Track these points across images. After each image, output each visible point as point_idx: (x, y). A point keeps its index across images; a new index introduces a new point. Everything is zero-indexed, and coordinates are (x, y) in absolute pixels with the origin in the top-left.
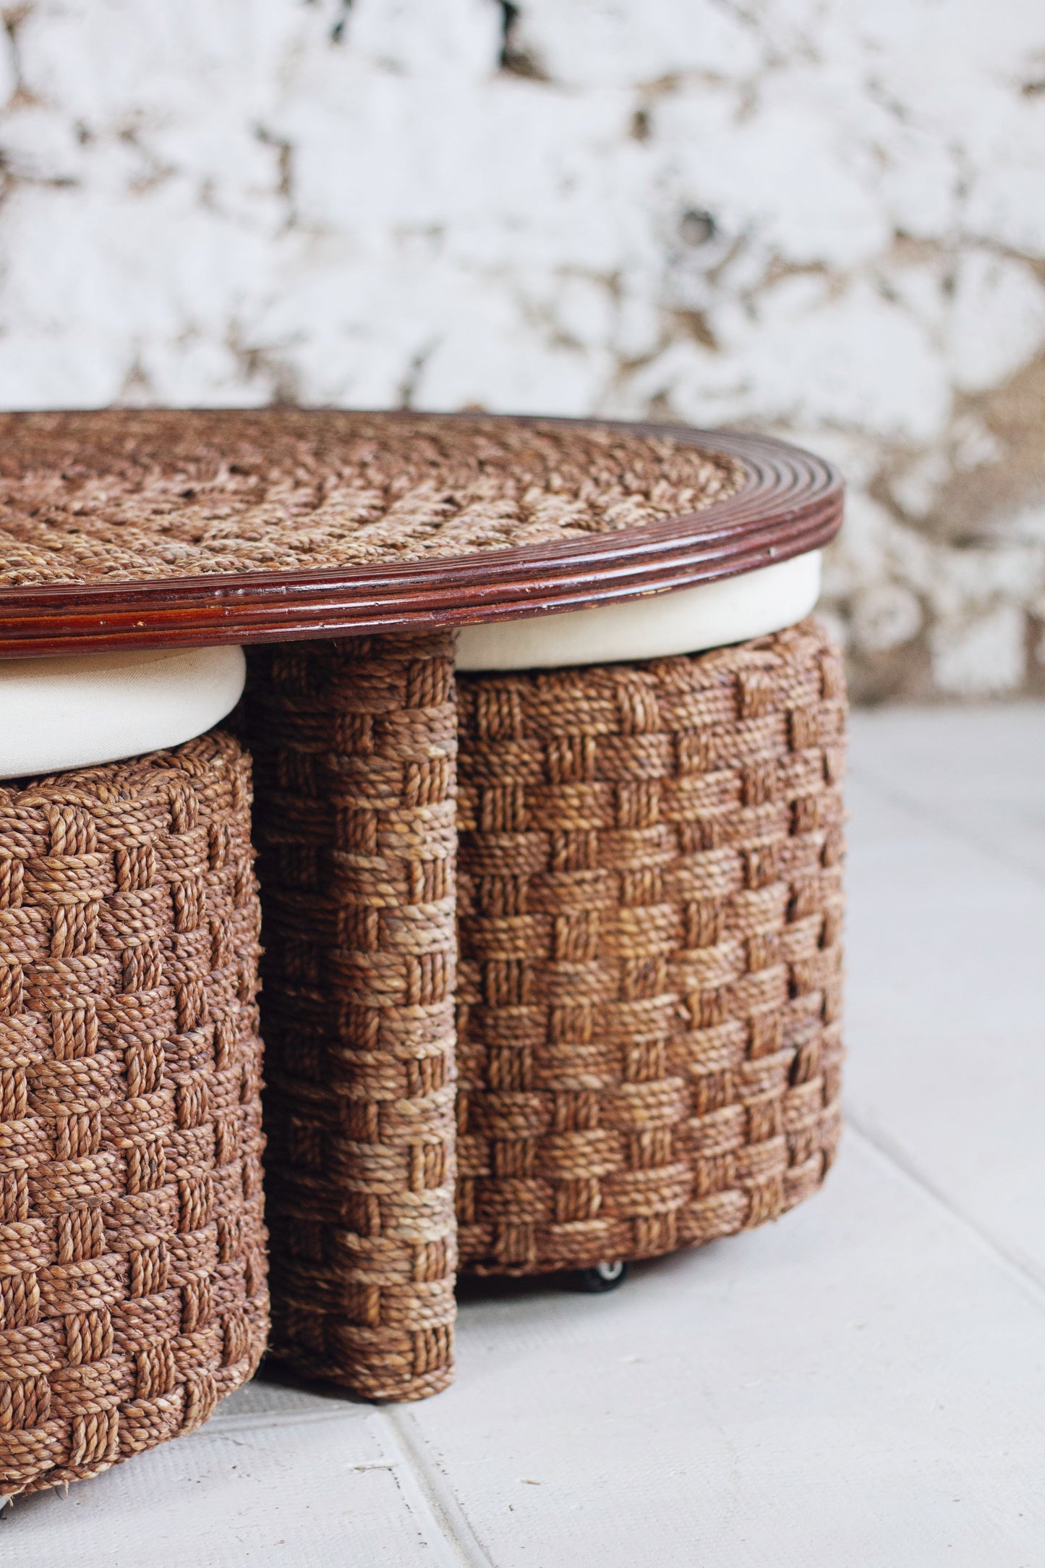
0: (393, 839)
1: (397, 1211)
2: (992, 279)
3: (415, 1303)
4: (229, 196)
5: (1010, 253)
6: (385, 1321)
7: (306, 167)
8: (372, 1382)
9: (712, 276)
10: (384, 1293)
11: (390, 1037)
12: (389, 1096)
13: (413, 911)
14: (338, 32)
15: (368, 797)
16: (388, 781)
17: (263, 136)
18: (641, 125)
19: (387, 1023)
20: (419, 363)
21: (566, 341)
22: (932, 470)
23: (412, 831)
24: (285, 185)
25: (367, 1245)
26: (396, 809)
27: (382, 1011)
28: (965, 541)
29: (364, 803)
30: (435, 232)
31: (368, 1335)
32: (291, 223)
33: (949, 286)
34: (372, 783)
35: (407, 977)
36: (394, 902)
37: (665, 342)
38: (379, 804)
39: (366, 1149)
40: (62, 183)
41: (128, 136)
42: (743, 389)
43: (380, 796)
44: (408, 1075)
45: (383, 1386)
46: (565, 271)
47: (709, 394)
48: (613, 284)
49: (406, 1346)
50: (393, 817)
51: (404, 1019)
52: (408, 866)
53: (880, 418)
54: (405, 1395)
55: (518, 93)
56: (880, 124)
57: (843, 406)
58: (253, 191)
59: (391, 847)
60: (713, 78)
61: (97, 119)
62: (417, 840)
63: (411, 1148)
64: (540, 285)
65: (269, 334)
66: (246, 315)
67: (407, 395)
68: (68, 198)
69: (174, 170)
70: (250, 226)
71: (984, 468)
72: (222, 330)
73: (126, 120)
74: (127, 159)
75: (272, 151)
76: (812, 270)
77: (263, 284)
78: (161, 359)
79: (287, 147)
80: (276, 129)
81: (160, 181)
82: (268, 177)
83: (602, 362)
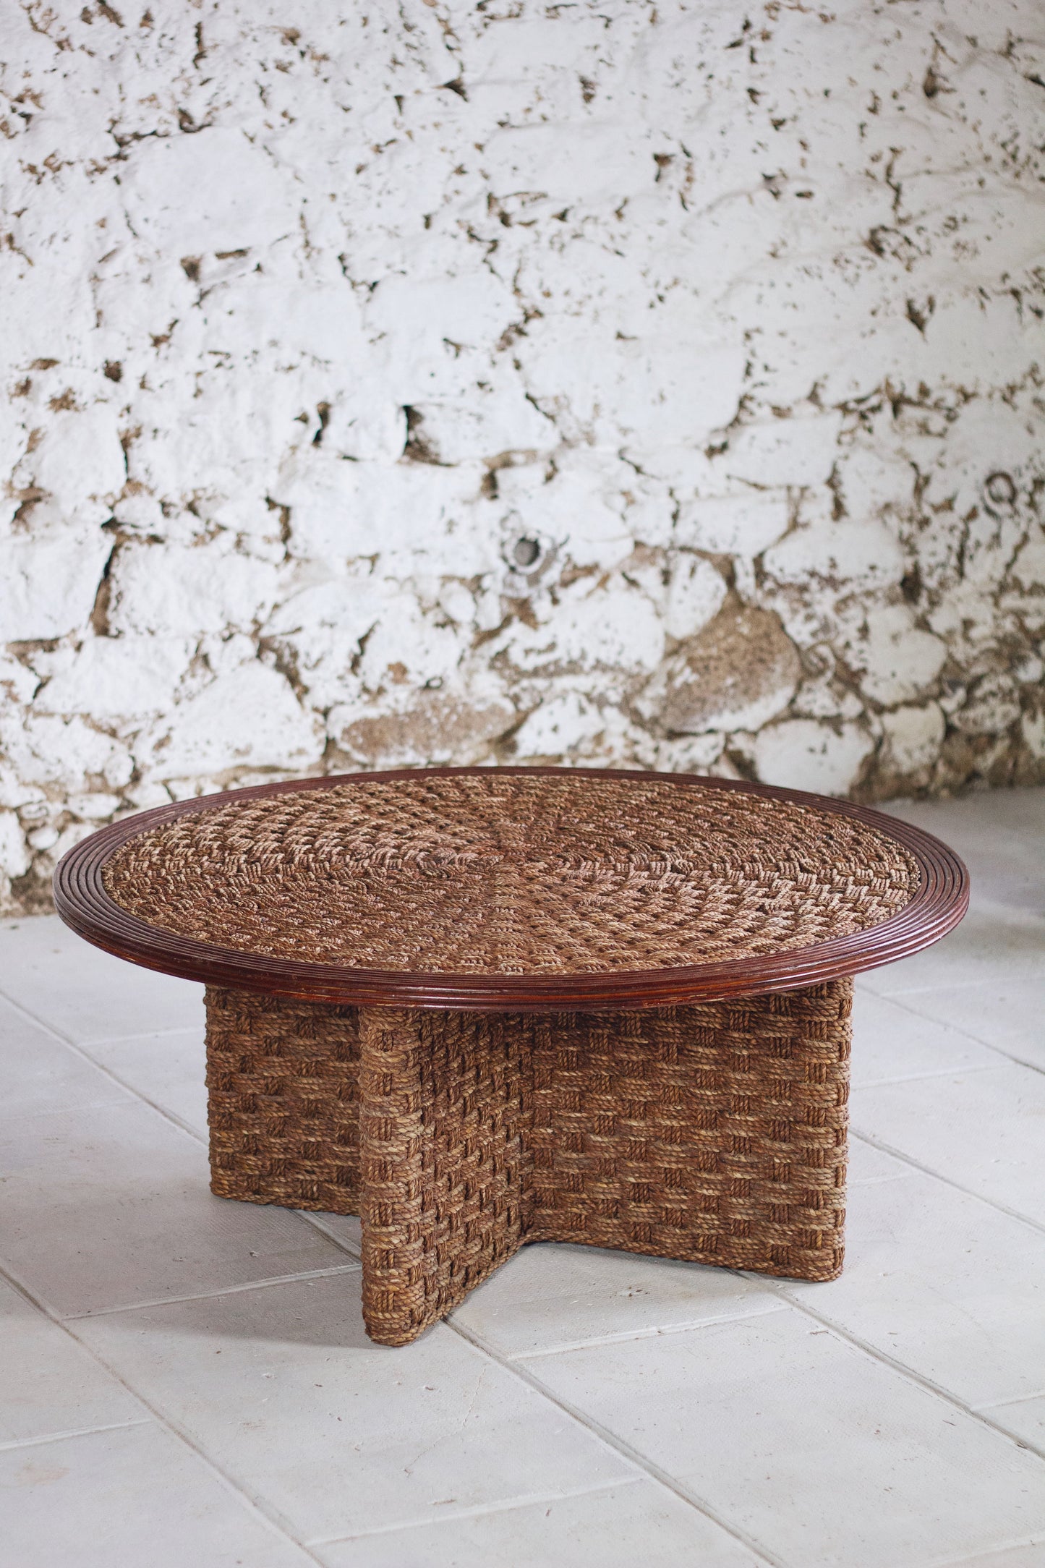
0: (837, 1034)
1: (832, 1197)
2: (694, 570)
3: (837, 1237)
4: (256, 544)
5: (703, 554)
6: (824, 1246)
7: (297, 522)
8: (817, 1274)
9: (534, 580)
10: (825, 1233)
11: (830, 1120)
12: (830, 1146)
13: (842, 1064)
14: (318, 438)
15: (825, 1016)
16: (834, 1008)
17: (271, 503)
18: (491, 483)
19: (829, 1114)
20: (362, 641)
21: (448, 623)
22: (658, 689)
23: (843, 1029)
24: (287, 535)
25: (818, 1213)
26: (837, 1020)
27: (827, 1110)
28: (673, 735)
29: (823, 1019)
30: (374, 559)
31: (817, 1253)
32: (288, 556)
33: (666, 577)
34: (826, 1010)
35: (838, 1093)
36: (835, 1061)
37: (507, 621)
38: (830, 1019)
39: (819, 1171)
40: (155, 539)
41: (192, 508)
42: (552, 647)
43: (830, 1015)
44: (837, 1137)
45: (823, 1275)
46: (447, 579)
47: (528, 652)
48: (476, 585)
49: (832, 1256)
50: (836, 1024)
51: (837, 1112)
52: (840, 1044)
53: (627, 662)
54: (831, 1279)
55: (422, 472)
56: (629, 479)
57: (608, 656)
58: (268, 540)
59: (835, 1037)
60: (532, 455)
61: (174, 498)
62: (844, 1033)
63: (837, 1168)
64: (432, 589)
65: (276, 628)
66: (263, 617)
67: (356, 663)
68: (157, 548)
69: (222, 528)
70: (264, 560)
71: (687, 686)
72: (248, 627)
73: (190, 498)
74: (193, 523)
75: (278, 513)
76: (590, 570)
77: (273, 597)
78: (213, 647)
79: (287, 510)
80: (280, 499)
81: (213, 535)
82: (275, 529)
83: (467, 635)
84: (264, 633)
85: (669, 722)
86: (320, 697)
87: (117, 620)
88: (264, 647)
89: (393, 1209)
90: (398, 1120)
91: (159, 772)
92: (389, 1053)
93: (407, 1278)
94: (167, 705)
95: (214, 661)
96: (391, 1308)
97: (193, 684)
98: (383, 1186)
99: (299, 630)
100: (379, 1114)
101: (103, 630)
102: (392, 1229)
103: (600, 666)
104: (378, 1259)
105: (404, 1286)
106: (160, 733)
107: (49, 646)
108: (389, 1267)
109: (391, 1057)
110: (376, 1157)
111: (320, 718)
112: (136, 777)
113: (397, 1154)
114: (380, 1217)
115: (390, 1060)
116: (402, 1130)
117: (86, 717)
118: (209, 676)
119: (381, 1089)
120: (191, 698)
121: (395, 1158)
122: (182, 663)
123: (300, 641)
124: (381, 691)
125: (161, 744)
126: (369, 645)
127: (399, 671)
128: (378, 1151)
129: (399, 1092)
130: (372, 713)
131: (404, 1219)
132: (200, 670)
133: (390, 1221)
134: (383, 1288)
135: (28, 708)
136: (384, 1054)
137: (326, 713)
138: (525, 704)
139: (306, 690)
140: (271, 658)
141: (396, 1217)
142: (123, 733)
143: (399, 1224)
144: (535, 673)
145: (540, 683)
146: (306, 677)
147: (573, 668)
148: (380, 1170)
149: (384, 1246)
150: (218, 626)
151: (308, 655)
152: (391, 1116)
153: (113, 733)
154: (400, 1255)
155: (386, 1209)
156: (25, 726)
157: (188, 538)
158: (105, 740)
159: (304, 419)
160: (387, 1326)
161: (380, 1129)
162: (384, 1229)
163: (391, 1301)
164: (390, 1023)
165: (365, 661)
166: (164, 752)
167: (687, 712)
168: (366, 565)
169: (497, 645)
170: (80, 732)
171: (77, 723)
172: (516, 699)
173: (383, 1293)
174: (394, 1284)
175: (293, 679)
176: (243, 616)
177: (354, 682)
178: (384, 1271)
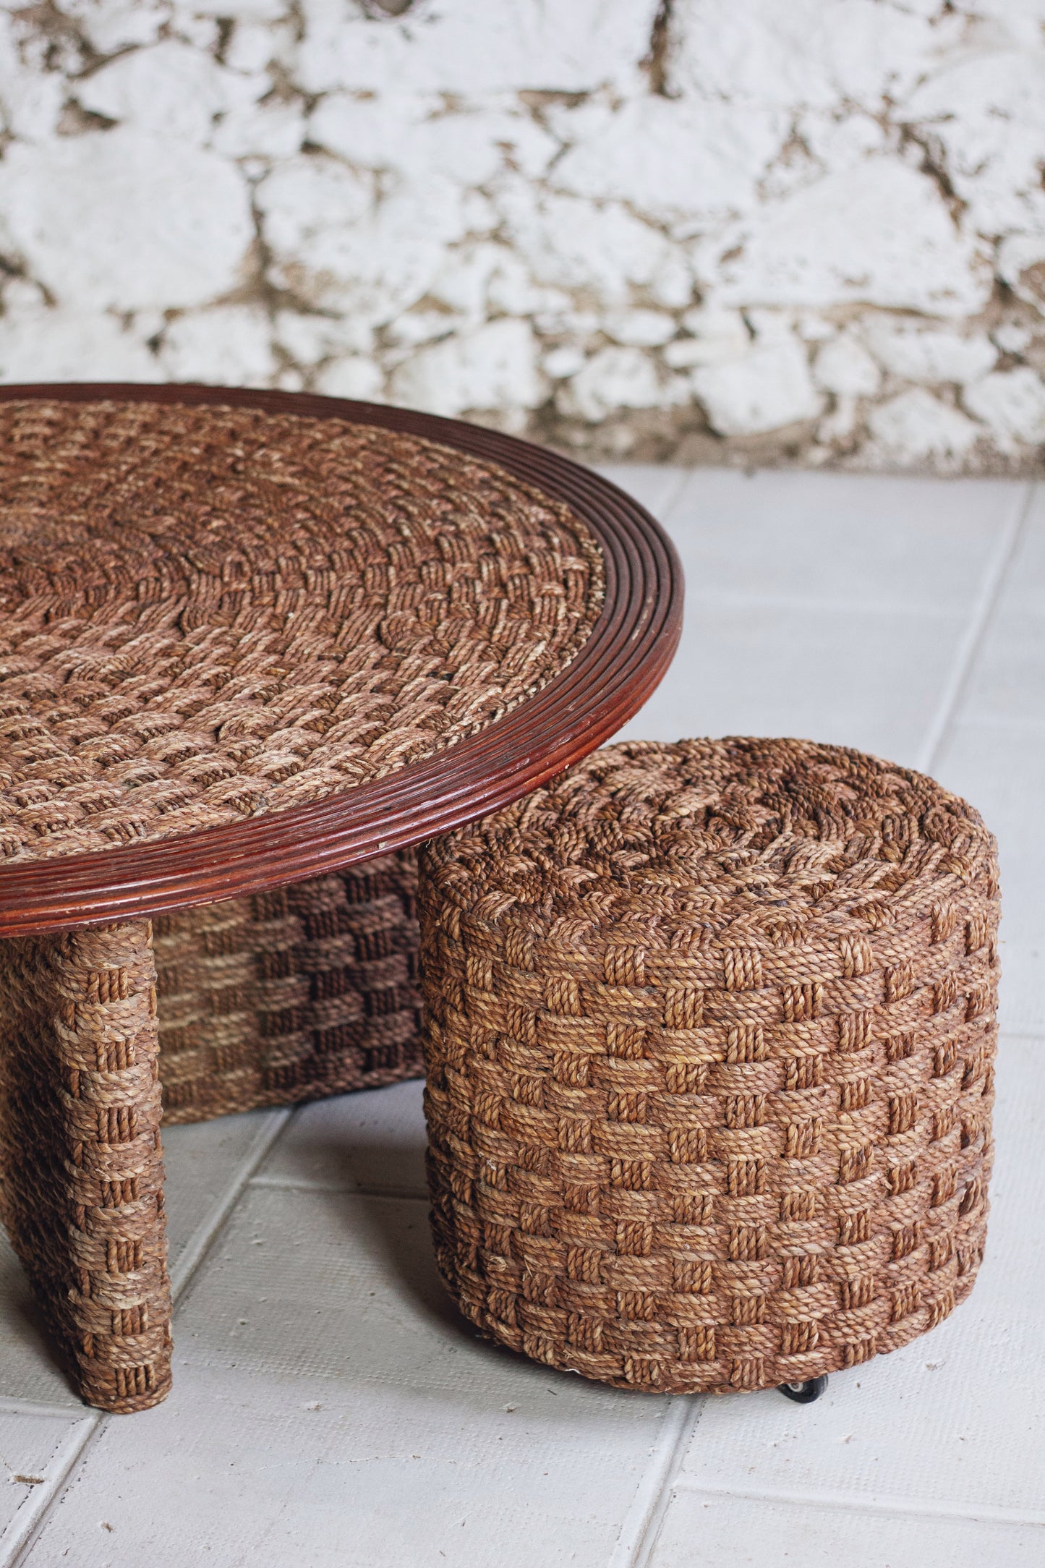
32: (948, 8)
65: (916, 108)
66: (897, 91)
72: (876, 105)
78: (814, 128)
86: (986, 215)
87: (678, 76)
88: (904, 136)
91: (732, 294)
94: (745, 199)
95: (820, 148)
97: (786, 176)
99: (948, 117)
101: (660, 87)
106: (729, 240)
107: (576, 99)
111: (987, 249)
112: (697, 297)
117: (628, 204)
118: (814, 168)
120: (783, 194)
122: (768, 145)
123: (951, 135)
125: (732, 254)
132: (798, 157)
135: (543, 183)
137: (997, 241)
139: (963, 205)
140: (915, 153)
142: (680, 231)
146: (962, 186)
150: (827, 97)
151: (962, 155)
153: (665, 229)
156: (541, 208)
158: (655, 241)
166: (734, 268)
170: (617, 224)
171: (615, 212)
175: (946, 186)
176: (867, 88)
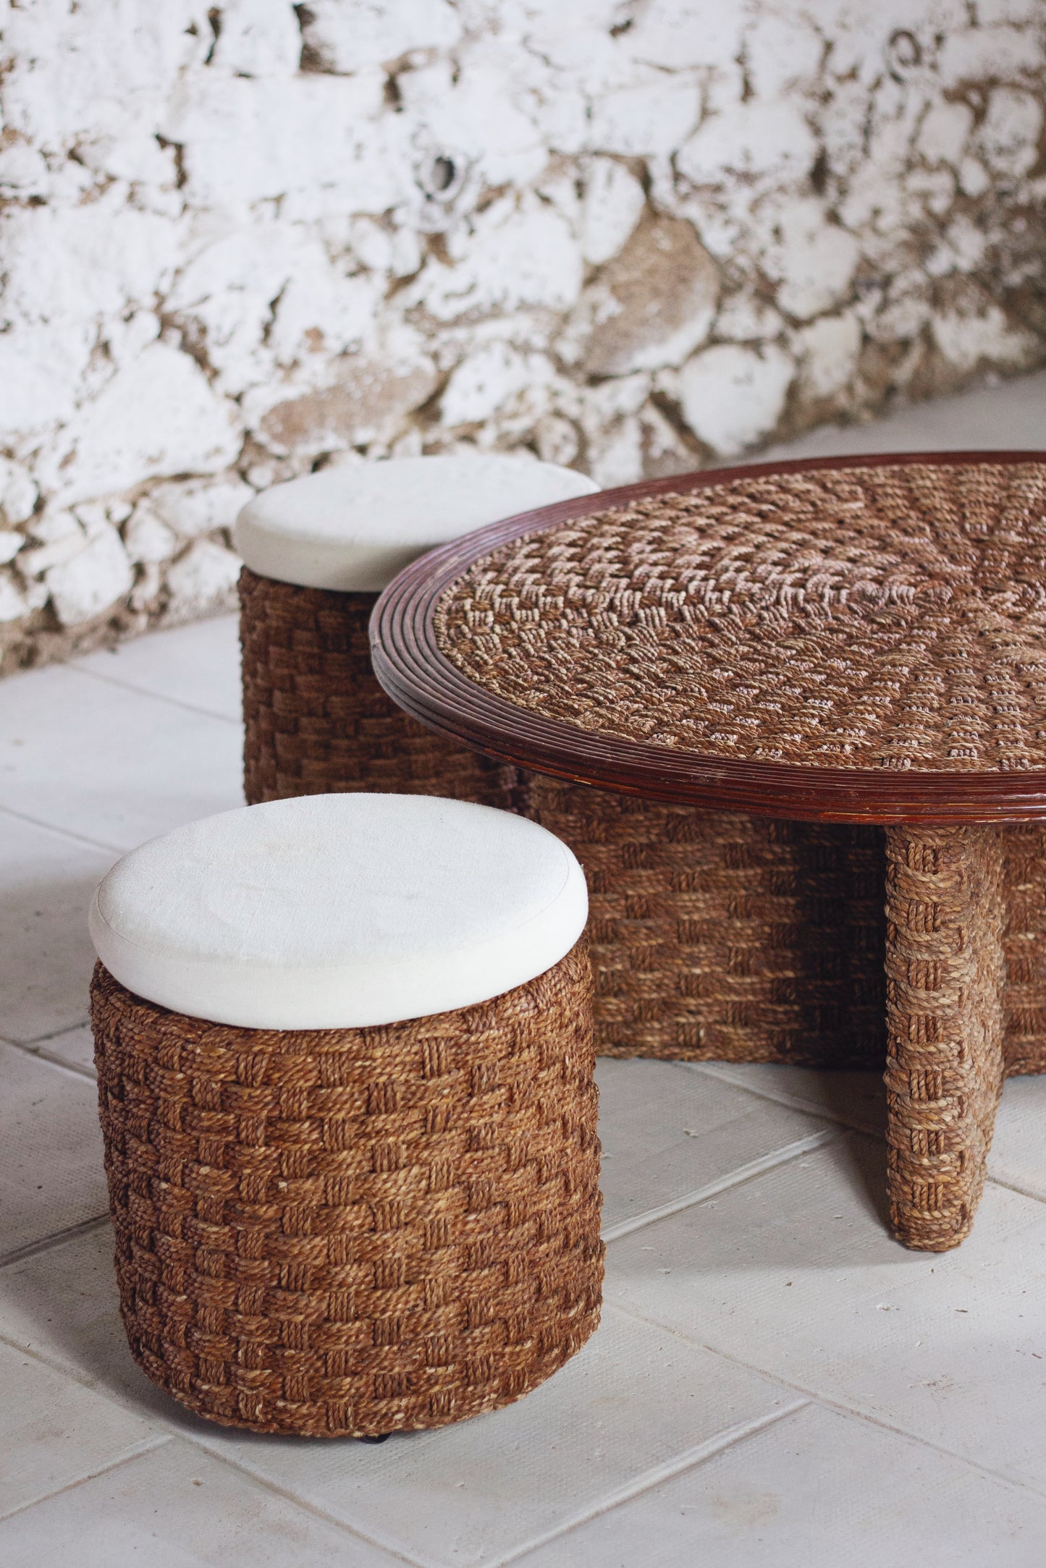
2: (610, 179)
4: (152, 195)
5: (616, 157)
7: (191, 161)
9: (450, 208)
14: (210, 55)
17: (162, 142)
18: (393, 91)
20: (274, 304)
21: (361, 270)
22: (581, 328)
24: (182, 179)
28: (595, 380)
30: (278, 200)
32: (185, 207)
33: (580, 188)
37: (424, 262)
40: (36, 201)
41: (74, 156)
42: (472, 288)
46: (356, 216)
47: (448, 296)
48: (387, 220)
53: (548, 299)
55: (321, 84)
56: (539, 74)
57: (530, 292)
58: (164, 188)
60: (432, 52)
61: (55, 146)
64: (340, 231)
65: (180, 299)
66: (165, 287)
67: (267, 330)
68: (42, 211)
69: (111, 179)
70: (159, 213)
71: (612, 320)
72: (150, 301)
73: (71, 144)
74: (77, 176)
75: (170, 152)
76: (501, 190)
77: (175, 260)
78: (114, 331)
79: (179, 148)
80: (173, 135)
81: (102, 189)
82: (170, 174)
83: (380, 284)
84: (169, 307)
85: (593, 366)
86: (232, 380)
87: (4, 309)
88: (166, 322)
89: (944, 1078)
90: (950, 962)
91: (65, 497)
92: (940, 876)
93: (959, 1163)
94: (67, 411)
95: (116, 349)
96: (939, 1204)
97: (95, 380)
98: (932, 1049)
99: (205, 299)
100: (926, 957)
102: (942, 1103)
103: (524, 306)
104: (924, 1143)
105: (955, 1174)
106: (64, 449)
108: (939, 1153)
109: (943, 880)
110: (921, 1013)
111: (233, 406)
112: (39, 506)
113: (949, 1006)
114: (927, 1089)
115: (942, 885)
116: (955, 975)
118: (110, 368)
119: (930, 923)
120: (93, 397)
121: (948, 1011)
122: (81, 352)
123: (209, 313)
124: (295, 364)
125: (67, 461)
126: (283, 308)
127: (316, 335)
128: (925, 1004)
129: (951, 925)
130: (291, 392)
131: (957, 1088)
132: (101, 362)
133: (940, 1093)
134: (931, 1180)
136: (934, 878)
137: (238, 399)
138: (446, 362)
139: (215, 373)
140: (174, 336)
141: (947, 1086)
142: (24, 451)
143: (952, 1096)
144: (457, 321)
145: (460, 334)
146: (217, 357)
147: (496, 311)
148: (927, 1030)
149: (934, 1127)
150: (115, 304)
151: (219, 328)
152: (942, 957)
153: (10, 454)
154: (952, 1135)
155: (935, 1079)
157: (75, 194)
158: (2, 464)
159: (193, 31)
160: (935, 1228)
161: (927, 975)
162: (933, 1105)
163: (940, 1196)
164: (941, 836)
165: (278, 330)
166: (71, 471)
167: (612, 351)
168: (268, 209)
169: (413, 294)
172: (435, 357)
173: (930, 1186)
174: (944, 1173)
175: (201, 360)
176: (144, 289)
177: (266, 355)
178: (933, 1158)
